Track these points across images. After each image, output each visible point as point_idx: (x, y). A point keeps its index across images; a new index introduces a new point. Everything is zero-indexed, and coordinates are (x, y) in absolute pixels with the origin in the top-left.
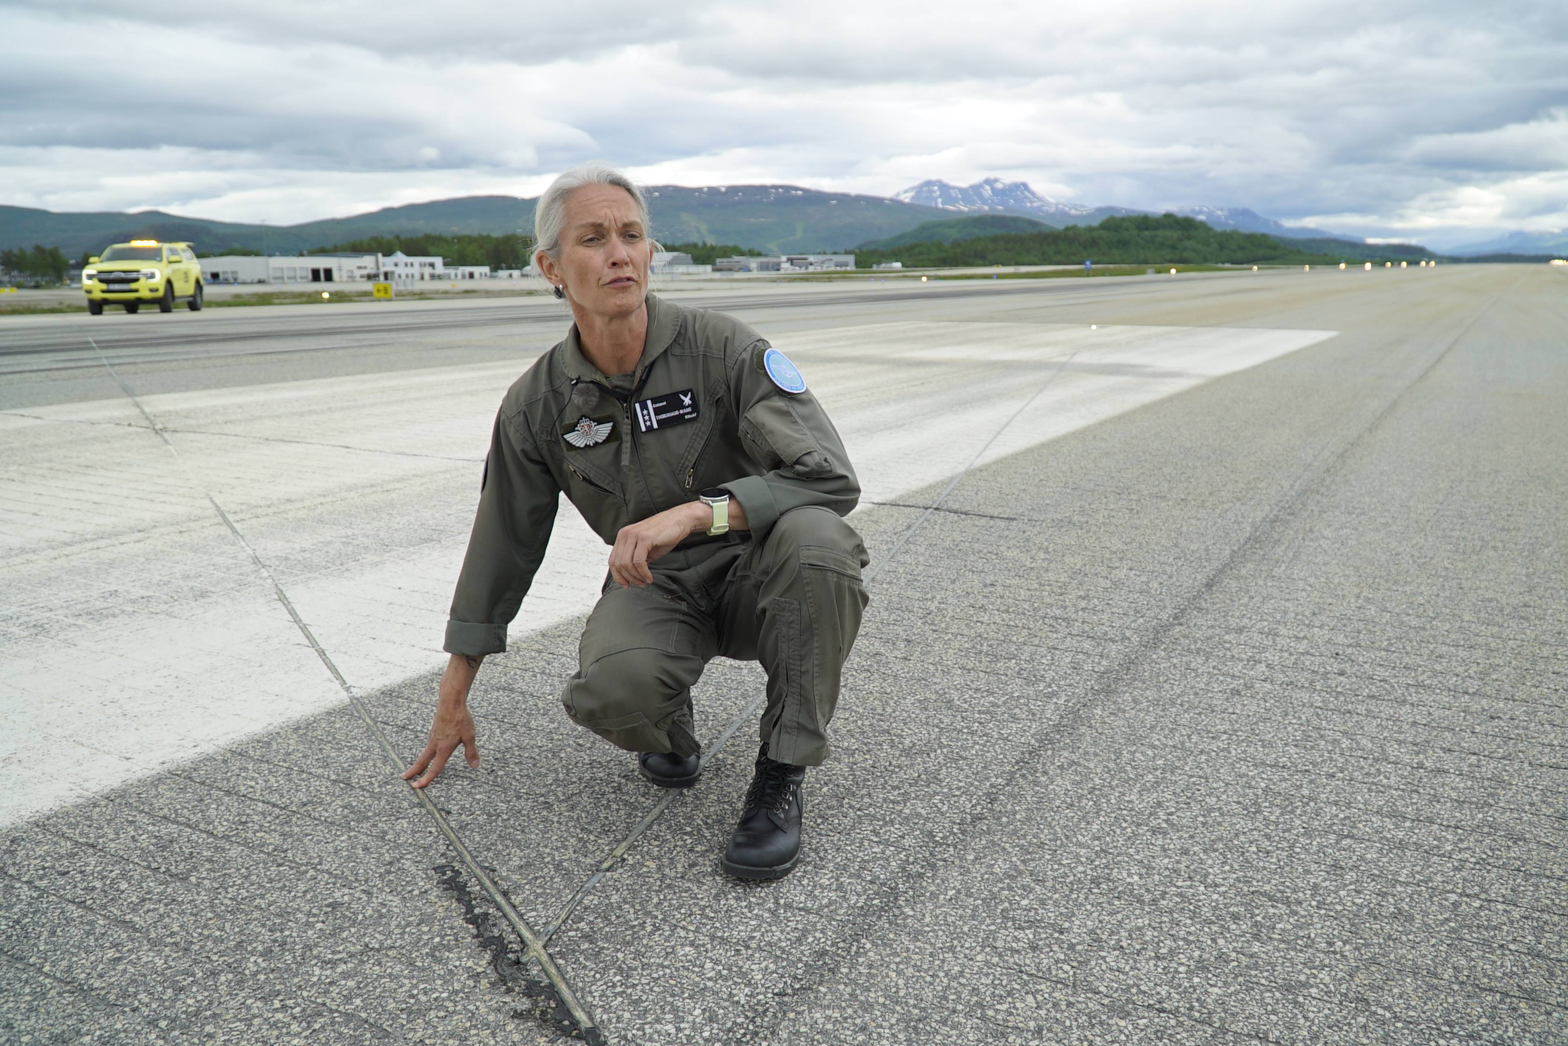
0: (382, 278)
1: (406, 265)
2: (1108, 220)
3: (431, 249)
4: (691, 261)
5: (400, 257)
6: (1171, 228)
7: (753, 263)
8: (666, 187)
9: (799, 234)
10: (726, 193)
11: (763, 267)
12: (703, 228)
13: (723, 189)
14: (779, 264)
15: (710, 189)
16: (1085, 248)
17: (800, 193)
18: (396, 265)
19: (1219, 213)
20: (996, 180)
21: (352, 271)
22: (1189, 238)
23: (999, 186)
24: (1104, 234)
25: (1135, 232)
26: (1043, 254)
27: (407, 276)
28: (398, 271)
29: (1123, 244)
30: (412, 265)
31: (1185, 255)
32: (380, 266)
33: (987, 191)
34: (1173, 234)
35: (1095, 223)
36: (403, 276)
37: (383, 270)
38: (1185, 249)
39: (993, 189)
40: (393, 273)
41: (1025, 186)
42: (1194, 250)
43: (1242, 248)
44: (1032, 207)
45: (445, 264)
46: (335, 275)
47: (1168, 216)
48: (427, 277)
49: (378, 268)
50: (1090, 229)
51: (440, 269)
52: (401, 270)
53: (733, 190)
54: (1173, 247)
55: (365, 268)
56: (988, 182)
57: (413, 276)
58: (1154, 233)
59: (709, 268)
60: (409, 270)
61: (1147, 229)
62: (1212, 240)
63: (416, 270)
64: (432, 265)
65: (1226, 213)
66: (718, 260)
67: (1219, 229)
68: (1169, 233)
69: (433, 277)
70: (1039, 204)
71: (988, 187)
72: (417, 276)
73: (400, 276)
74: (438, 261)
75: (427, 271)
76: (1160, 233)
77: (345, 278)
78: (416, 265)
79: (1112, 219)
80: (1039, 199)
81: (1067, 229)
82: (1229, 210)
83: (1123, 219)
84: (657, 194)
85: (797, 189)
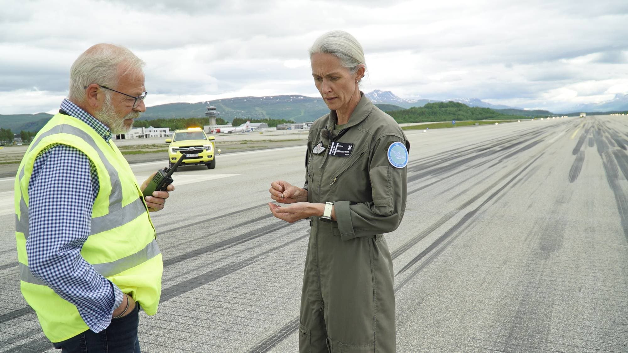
0: (145, 137)
1: (154, 131)
2: (427, 104)
3: (162, 125)
4: (268, 126)
5: (152, 128)
6: (453, 107)
7: (293, 126)
8: (249, 97)
9: (302, 114)
10: (273, 99)
11: (297, 127)
12: (264, 113)
13: (272, 97)
14: (302, 126)
15: (266, 97)
16: (420, 116)
17: (302, 98)
18: (150, 131)
19: (467, 100)
20: (379, 91)
21: (133, 135)
22: (460, 110)
23: (380, 93)
24: (427, 110)
25: (438, 109)
26: (404, 118)
27: (155, 136)
28: (151, 134)
29: (434, 113)
30: (157, 131)
31: (459, 117)
32: (144, 132)
33: (375, 95)
34: (453, 109)
35: (423, 106)
36: (153, 136)
37: (145, 134)
38: (459, 115)
39: (378, 94)
40: (149, 135)
41: (390, 92)
42: (462, 115)
43: (481, 114)
44: (393, 101)
45: (170, 131)
46: (126, 136)
47: (451, 102)
48: (163, 136)
49: (143, 133)
50: (421, 108)
51: (168, 132)
52: (152, 134)
53: (276, 97)
54: (454, 114)
55: (138, 133)
56: (376, 91)
57: (157, 136)
58: (446, 109)
59: (275, 128)
60: (156, 133)
61: (443, 107)
62: (469, 111)
63: (158, 133)
64: (165, 131)
65: (469, 100)
66: (278, 125)
67: (471, 107)
68: (452, 109)
69: (165, 135)
70: (396, 99)
71: (376, 93)
72: (159, 136)
73: (152, 136)
74: (167, 129)
75: (163, 133)
76: (448, 109)
77: (130, 138)
78: (159, 131)
79: (429, 104)
80: (396, 97)
81: (412, 108)
82: (470, 99)
83: (433, 104)
84: (245, 100)
85: (301, 96)
